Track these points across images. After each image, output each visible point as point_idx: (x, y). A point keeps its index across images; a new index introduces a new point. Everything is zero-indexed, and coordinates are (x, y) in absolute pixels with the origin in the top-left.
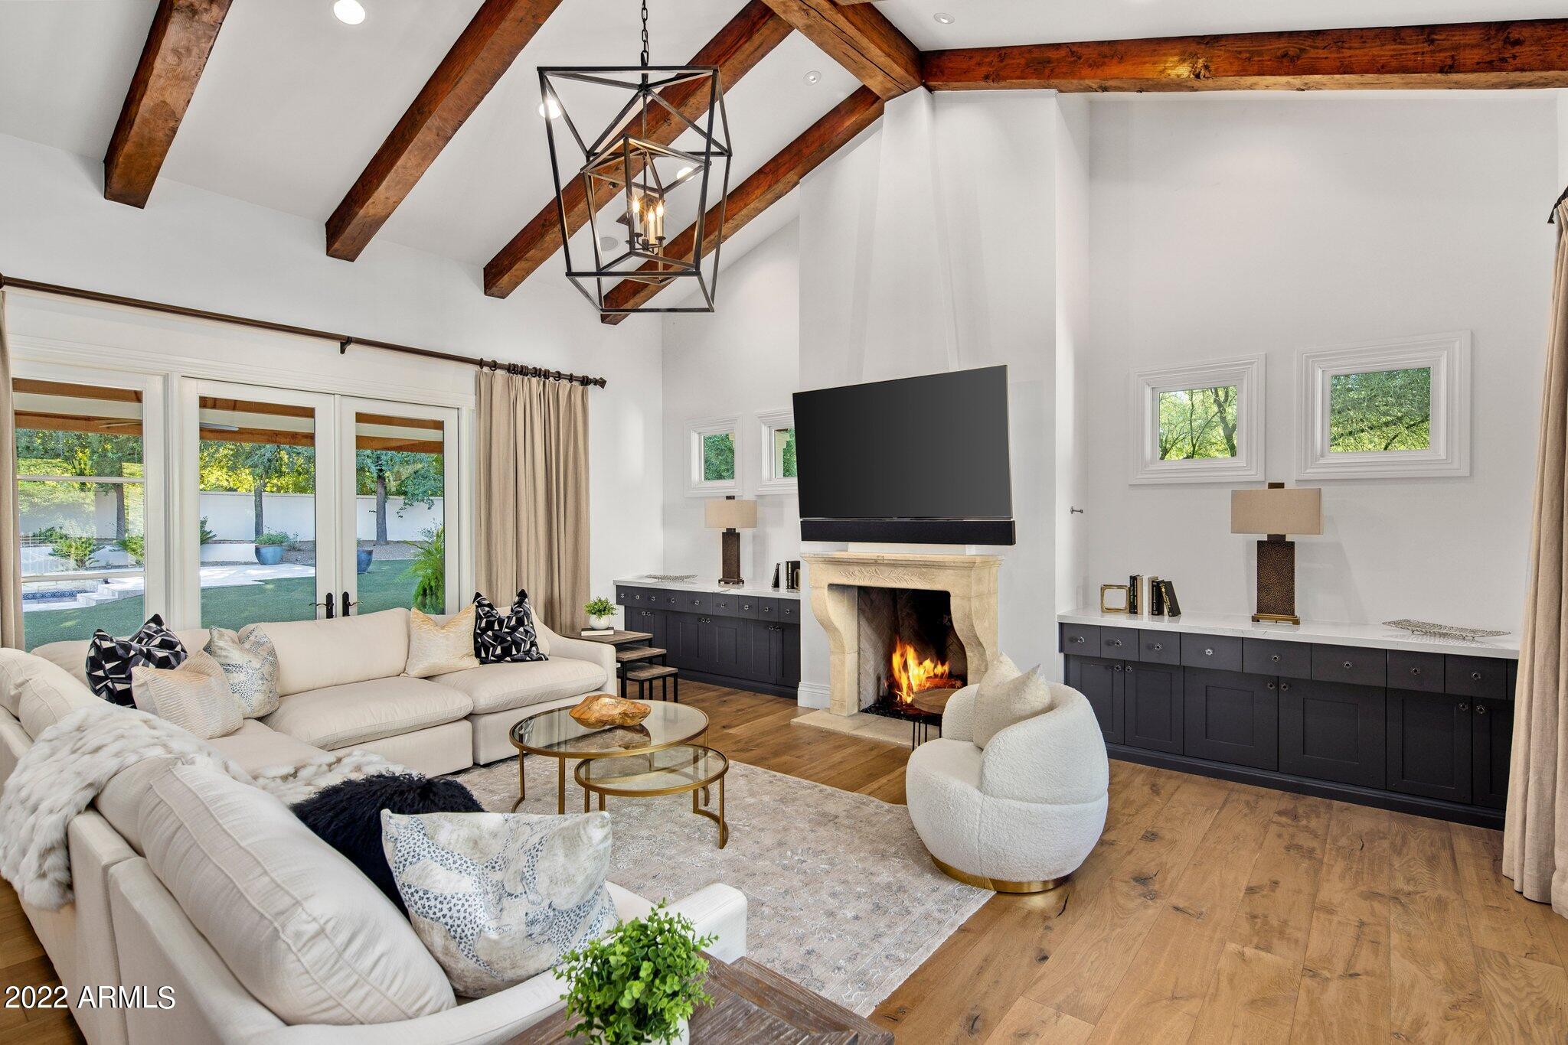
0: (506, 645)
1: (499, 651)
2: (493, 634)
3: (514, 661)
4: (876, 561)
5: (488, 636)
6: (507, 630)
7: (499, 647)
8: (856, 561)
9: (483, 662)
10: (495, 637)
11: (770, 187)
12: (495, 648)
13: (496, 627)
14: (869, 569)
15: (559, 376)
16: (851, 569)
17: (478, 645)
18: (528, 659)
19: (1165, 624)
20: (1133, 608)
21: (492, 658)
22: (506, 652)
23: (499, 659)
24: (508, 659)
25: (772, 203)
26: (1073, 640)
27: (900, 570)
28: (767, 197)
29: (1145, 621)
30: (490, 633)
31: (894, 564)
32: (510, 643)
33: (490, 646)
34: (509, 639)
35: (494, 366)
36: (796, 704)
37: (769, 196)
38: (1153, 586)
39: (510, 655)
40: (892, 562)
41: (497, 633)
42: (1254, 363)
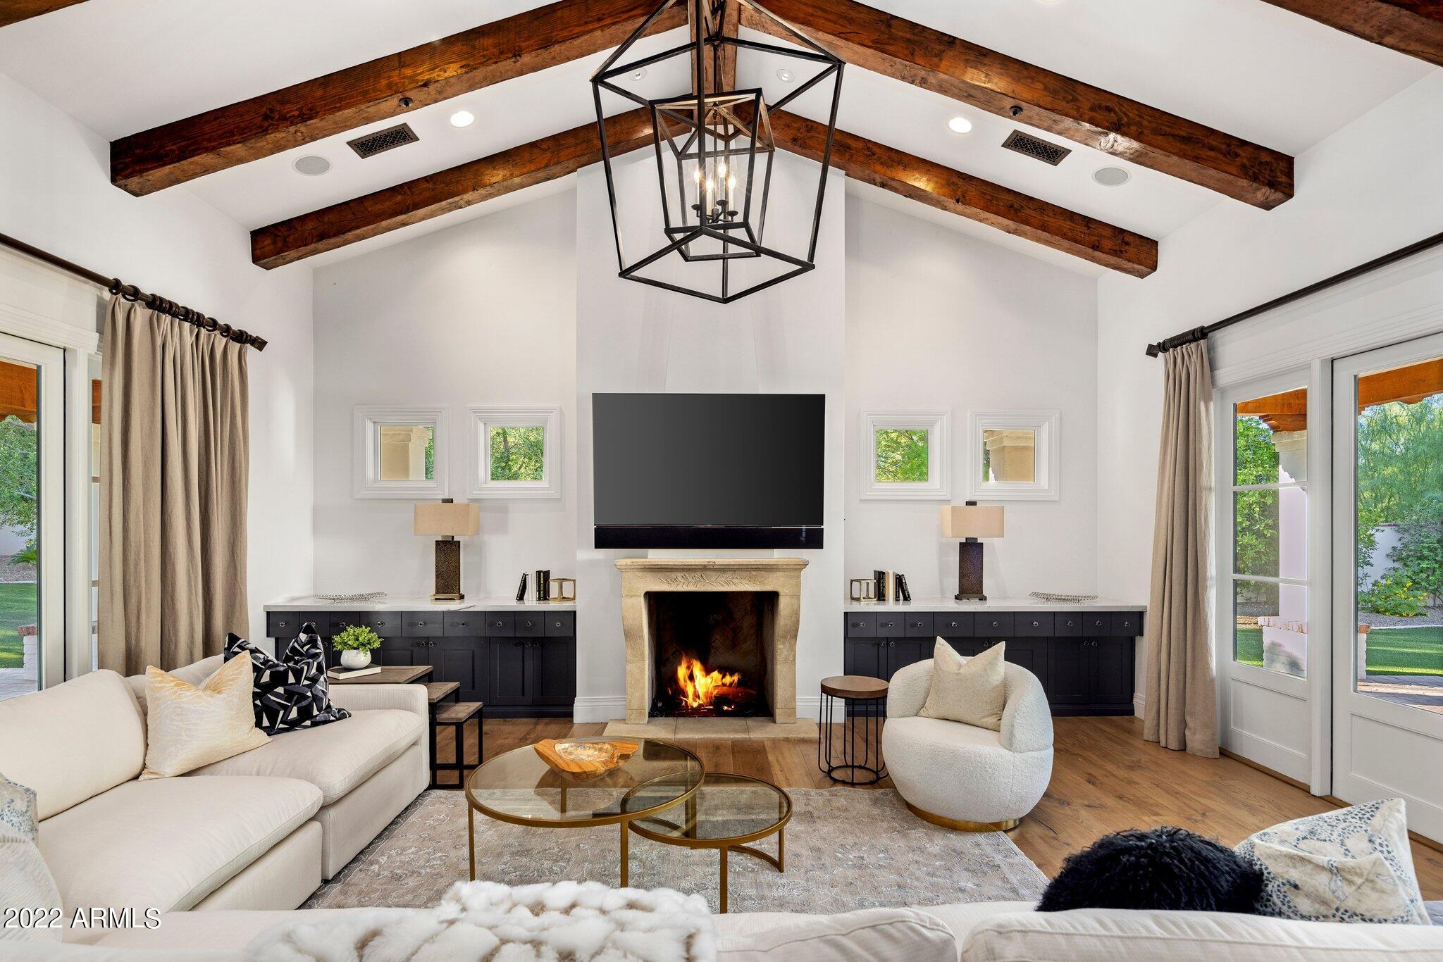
0: (304, 703)
1: (294, 714)
2: (285, 690)
3: (314, 724)
4: (705, 566)
5: (277, 695)
6: (306, 682)
7: (295, 709)
8: (681, 567)
9: (270, 731)
10: (289, 695)
11: (547, 166)
12: (287, 710)
13: (291, 679)
14: (693, 574)
15: (213, 324)
16: (673, 575)
17: (258, 709)
18: (332, 718)
19: (902, 607)
20: (881, 596)
21: (282, 726)
22: (305, 714)
23: (293, 726)
24: (308, 723)
25: (537, 183)
26: (855, 625)
27: (729, 574)
28: (539, 175)
29: (891, 605)
30: (280, 690)
31: (723, 569)
32: (310, 700)
33: (279, 708)
34: (309, 694)
35: (134, 293)
36: (572, 721)
37: (541, 175)
38: (896, 578)
39: (310, 716)
40: (723, 567)
41: (290, 688)
42: (944, 415)
